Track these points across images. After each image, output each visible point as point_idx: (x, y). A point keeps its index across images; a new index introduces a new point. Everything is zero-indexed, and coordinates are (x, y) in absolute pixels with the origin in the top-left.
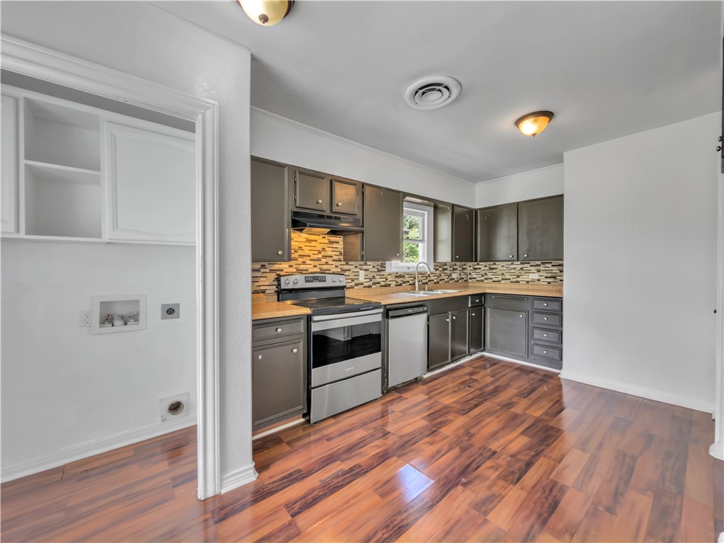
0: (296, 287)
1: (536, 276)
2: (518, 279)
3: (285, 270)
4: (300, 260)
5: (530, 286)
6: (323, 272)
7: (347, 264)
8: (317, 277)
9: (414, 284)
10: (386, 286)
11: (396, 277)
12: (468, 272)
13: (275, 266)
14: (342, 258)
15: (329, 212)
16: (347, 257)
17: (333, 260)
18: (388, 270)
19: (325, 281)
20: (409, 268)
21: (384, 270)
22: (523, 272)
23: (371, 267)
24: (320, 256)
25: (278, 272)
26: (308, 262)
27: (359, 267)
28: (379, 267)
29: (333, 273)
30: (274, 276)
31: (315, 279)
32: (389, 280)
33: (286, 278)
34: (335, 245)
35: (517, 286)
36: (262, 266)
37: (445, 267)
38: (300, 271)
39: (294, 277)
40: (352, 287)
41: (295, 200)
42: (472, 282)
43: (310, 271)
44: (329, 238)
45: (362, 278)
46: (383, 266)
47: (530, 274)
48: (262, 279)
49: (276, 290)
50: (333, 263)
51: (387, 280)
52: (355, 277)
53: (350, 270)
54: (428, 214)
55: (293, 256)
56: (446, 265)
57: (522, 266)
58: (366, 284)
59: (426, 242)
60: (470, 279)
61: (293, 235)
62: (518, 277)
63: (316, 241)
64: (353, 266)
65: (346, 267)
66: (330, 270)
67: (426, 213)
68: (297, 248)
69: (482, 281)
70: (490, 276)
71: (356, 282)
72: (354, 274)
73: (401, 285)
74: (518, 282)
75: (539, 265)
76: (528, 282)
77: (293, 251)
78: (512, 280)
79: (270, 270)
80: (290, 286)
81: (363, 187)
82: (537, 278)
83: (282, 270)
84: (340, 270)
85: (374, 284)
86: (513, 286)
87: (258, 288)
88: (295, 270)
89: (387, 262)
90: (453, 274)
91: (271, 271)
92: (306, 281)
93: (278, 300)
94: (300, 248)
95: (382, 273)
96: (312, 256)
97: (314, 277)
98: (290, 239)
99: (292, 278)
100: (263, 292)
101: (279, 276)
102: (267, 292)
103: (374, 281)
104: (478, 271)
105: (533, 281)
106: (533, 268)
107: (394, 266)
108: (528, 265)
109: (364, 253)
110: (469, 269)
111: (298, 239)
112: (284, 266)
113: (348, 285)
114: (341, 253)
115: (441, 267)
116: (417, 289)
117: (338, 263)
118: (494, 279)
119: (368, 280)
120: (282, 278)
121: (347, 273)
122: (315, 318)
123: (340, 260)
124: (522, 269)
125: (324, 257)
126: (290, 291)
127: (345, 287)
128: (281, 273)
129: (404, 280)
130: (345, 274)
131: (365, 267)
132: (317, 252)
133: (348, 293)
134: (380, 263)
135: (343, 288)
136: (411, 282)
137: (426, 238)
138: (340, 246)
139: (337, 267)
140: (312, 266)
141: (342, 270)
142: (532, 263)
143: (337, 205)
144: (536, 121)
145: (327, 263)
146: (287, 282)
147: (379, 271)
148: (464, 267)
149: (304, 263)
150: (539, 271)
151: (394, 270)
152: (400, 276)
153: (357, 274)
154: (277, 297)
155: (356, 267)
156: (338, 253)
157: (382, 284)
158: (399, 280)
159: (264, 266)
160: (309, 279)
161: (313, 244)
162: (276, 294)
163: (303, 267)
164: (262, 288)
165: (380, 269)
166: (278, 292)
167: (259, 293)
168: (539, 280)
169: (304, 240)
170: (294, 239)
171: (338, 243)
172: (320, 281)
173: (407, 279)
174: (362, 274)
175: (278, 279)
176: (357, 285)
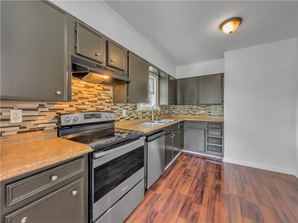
0: (76, 123)
1: (203, 112)
2: (195, 113)
3: (65, 110)
4: (80, 101)
5: (201, 116)
6: (98, 110)
7: (115, 105)
8: (95, 114)
9: (151, 117)
10: (137, 118)
11: (143, 113)
12: (171, 110)
13: (55, 106)
14: (112, 101)
15: (105, 65)
16: (116, 100)
17: (106, 102)
18: (138, 109)
19: (101, 117)
20: (147, 108)
21: (136, 109)
22: (198, 110)
23: (129, 107)
24: (96, 99)
25: (58, 111)
26: (87, 103)
27: (123, 107)
28: (134, 107)
29: (106, 112)
30: (54, 114)
31: (93, 116)
32: (139, 115)
33: (66, 116)
34: (107, 92)
35: (195, 116)
36: (40, 105)
37: (163, 107)
38: (79, 110)
39: (74, 115)
40: (118, 121)
41: (76, 47)
42: (173, 115)
43: (88, 110)
44: (103, 86)
45: (124, 115)
46: (136, 106)
47: (201, 111)
48: (39, 118)
49: (57, 126)
50: (106, 104)
51: (138, 115)
52: (120, 114)
53: (117, 109)
54: (156, 79)
55: (73, 98)
56: (163, 106)
57: (197, 107)
58: (127, 118)
59: (155, 94)
60: (172, 113)
61: (73, 81)
62: (195, 112)
63: (93, 87)
64: (119, 107)
65: (114, 107)
66: (103, 109)
67: (155, 79)
68: (77, 92)
69: (178, 114)
70: (182, 112)
71: (121, 117)
72: (120, 111)
73: (144, 118)
74: (195, 115)
75: (205, 107)
76: (200, 115)
77: (73, 94)
78: (192, 114)
79: (49, 109)
80: (71, 123)
81: (128, 53)
82: (204, 112)
83: (63, 109)
84: (110, 109)
85: (131, 117)
86: (193, 116)
87: (35, 127)
88: (75, 109)
89: (138, 104)
90: (166, 111)
91: (51, 110)
92: (85, 118)
93: (58, 136)
94: (80, 92)
95: (135, 111)
96: (90, 98)
97: (92, 114)
98: (70, 84)
99: (72, 116)
100: (42, 129)
101: (60, 114)
102: (45, 129)
103: (131, 116)
104: (176, 109)
105: (202, 114)
106: (202, 108)
107: (141, 107)
108: (200, 107)
109: (128, 98)
110: (171, 108)
111: (78, 84)
112: (65, 106)
113: (116, 119)
114: (112, 98)
115: (162, 107)
116: (153, 120)
117: (109, 105)
118: (184, 113)
119: (128, 115)
120: (62, 116)
121: (115, 111)
122: (97, 155)
123: (110, 102)
124: (197, 108)
125: (99, 100)
126: (71, 126)
127: (114, 121)
128: (62, 112)
129: (146, 114)
130: (114, 111)
131: (126, 107)
132: (94, 96)
133: (117, 125)
134: (134, 105)
135: (112, 122)
136: (149, 116)
137: (155, 92)
138: (111, 93)
139: (108, 107)
140: (90, 106)
141: (112, 109)
142: (202, 106)
143: (112, 61)
144: (234, 23)
145: (101, 104)
146: (67, 119)
147: (134, 109)
148: (170, 107)
149: (83, 104)
150: (205, 109)
151: (141, 109)
152: (144, 113)
153: (121, 112)
154: (57, 133)
155: (121, 107)
156: (109, 98)
157: (136, 117)
158: (144, 115)
159: (43, 105)
160: (88, 116)
161: (91, 89)
162: (57, 130)
163: (82, 107)
164: (40, 126)
165: (134, 108)
166: (58, 128)
167: (37, 130)
168: (205, 114)
169: (84, 86)
170: (75, 84)
171: (109, 90)
172: (97, 117)
173: (148, 114)
174: (124, 111)
175: (58, 117)
176: (121, 119)
